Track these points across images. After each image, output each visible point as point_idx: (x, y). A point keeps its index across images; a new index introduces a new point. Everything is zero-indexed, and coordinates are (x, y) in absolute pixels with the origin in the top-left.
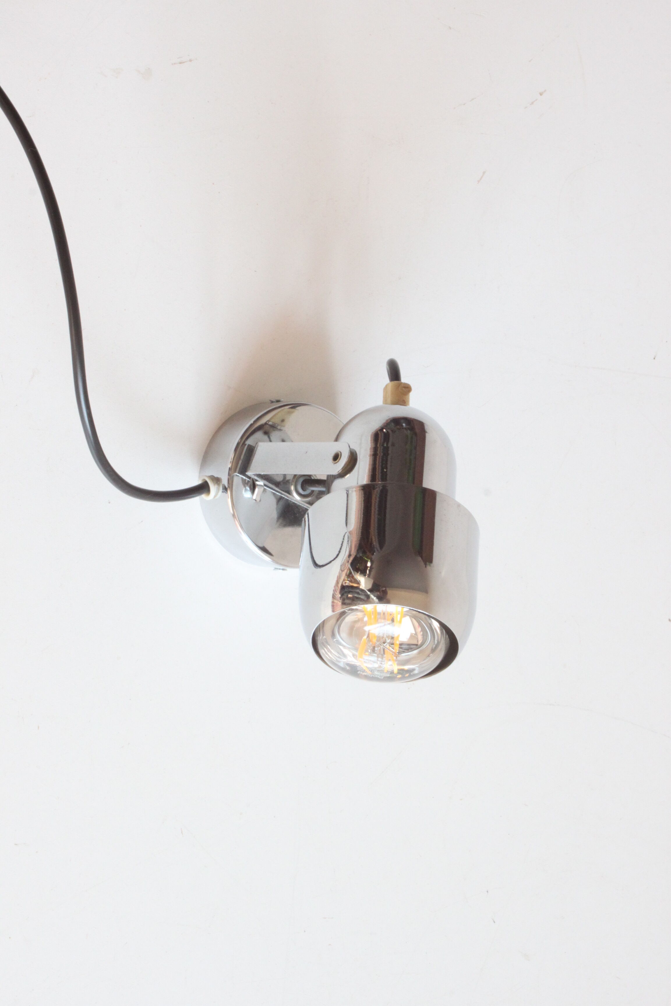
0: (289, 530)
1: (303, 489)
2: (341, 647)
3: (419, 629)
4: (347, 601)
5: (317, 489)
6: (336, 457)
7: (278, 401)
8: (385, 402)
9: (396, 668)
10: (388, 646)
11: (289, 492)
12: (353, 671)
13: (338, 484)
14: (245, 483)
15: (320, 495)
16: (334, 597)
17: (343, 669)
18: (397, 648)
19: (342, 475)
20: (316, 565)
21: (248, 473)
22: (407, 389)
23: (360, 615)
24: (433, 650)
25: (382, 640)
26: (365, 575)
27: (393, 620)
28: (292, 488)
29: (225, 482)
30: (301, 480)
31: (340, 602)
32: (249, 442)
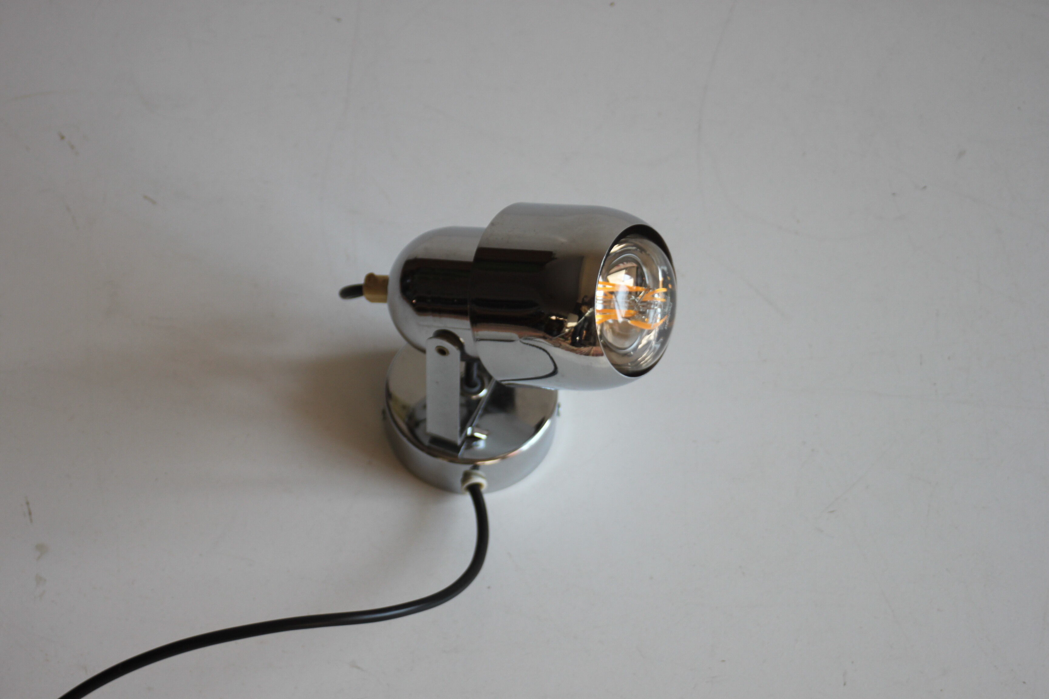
0: (519, 401)
1: (474, 386)
2: (640, 346)
3: (622, 266)
4: (592, 340)
5: (475, 372)
6: (442, 351)
7: (384, 412)
8: (384, 301)
9: (662, 290)
10: (639, 298)
11: (479, 400)
12: (664, 334)
13: (470, 350)
14: (469, 447)
15: (482, 369)
16: (587, 354)
17: (663, 344)
18: (640, 289)
19: (460, 346)
20: (555, 372)
21: (459, 442)
22: (371, 278)
23: (606, 327)
24: (642, 250)
25: (631, 305)
26: (565, 322)
27: (612, 293)
28: (474, 397)
29: (467, 467)
30: (466, 388)
31: (592, 348)
32: (426, 442)
